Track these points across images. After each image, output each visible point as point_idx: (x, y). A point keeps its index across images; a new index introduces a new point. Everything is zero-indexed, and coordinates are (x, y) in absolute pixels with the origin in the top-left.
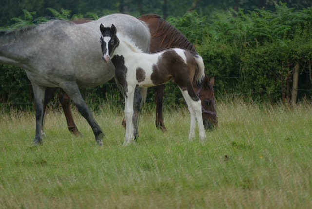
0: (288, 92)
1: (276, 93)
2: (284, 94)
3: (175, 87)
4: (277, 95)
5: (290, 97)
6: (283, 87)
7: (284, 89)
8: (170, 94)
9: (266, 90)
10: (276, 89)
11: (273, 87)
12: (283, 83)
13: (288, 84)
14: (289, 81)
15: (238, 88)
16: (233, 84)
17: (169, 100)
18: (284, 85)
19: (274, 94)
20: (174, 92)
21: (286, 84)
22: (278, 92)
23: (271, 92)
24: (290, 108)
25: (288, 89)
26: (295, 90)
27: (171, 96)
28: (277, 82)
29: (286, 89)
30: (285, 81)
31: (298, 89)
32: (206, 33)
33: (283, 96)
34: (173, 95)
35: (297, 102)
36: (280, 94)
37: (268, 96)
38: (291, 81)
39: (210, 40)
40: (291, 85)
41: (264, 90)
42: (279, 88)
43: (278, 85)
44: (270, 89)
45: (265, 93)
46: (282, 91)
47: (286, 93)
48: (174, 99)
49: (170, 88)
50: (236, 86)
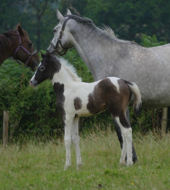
0: (158, 122)
1: (147, 123)
2: (154, 124)
3: (50, 118)
4: (148, 125)
5: (160, 127)
6: (153, 117)
7: (154, 119)
8: (45, 125)
9: (137, 121)
10: (146, 120)
11: (143, 117)
12: (153, 114)
13: (158, 115)
14: (159, 111)
15: (110, 119)
16: (105, 115)
17: (43, 132)
18: (154, 115)
19: (144, 124)
20: (48, 123)
21: (156, 114)
22: (149, 122)
23: (141, 122)
24: (160, 138)
25: (158, 119)
26: (165, 120)
27: (45, 128)
28: (148, 113)
29: (156, 119)
30: (155, 112)
31: (168, 119)
32: (79, 66)
33: (154, 126)
34: (47, 126)
35: (166, 132)
36: (150, 124)
37: (138, 126)
38: (161, 111)
39: (83, 73)
40: (161, 115)
41: (135, 121)
42: (149, 119)
43: (148, 116)
44: (141, 119)
45: (136, 123)
46: (152, 121)
47: (156, 123)
48: (49, 130)
49: (44, 119)
50: (108, 117)
